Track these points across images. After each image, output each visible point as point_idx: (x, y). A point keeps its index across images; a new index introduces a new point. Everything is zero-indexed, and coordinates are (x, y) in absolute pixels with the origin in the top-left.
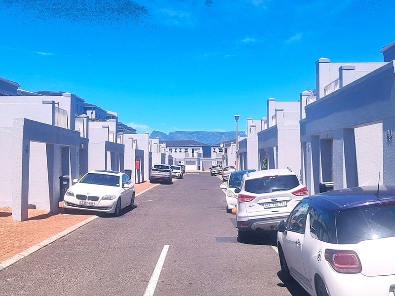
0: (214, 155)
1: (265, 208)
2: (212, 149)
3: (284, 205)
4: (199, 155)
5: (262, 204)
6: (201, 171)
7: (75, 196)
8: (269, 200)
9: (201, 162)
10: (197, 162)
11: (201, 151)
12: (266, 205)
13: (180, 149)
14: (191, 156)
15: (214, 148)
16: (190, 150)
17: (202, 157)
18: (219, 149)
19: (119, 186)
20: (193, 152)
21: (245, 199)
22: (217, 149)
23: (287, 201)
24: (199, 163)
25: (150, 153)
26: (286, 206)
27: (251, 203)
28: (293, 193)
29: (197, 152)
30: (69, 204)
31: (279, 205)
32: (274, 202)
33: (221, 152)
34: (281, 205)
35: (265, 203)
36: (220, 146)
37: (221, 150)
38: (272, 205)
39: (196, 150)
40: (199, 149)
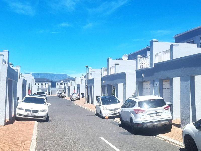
0: (57, 87)
1: (150, 116)
2: (57, 83)
3: (160, 115)
4: (49, 86)
5: (149, 114)
6: (50, 95)
7: (24, 110)
8: (153, 112)
9: (50, 90)
10: (48, 90)
11: (50, 84)
12: (151, 115)
13: (39, 83)
14: (44, 87)
15: (58, 83)
16: (44, 84)
17: (51, 87)
18: (61, 83)
19: (46, 104)
20: (46, 85)
21: (140, 112)
22: (59, 84)
23: (161, 112)
24: (49, 91)
25: (32, 85)
26: (161, 115)
27: (143, 114)
28: (164, 108)
29: (48, 84)
30: (20, 115)
31: (158, 114)
32: (155, 113)
33: (61, 85)
34: (159, 115)
35: (151, 114)
36: (61, 82)
37: (61, 84)
38: (154, 115)
39: (48, 83)
40: (49, 83)
